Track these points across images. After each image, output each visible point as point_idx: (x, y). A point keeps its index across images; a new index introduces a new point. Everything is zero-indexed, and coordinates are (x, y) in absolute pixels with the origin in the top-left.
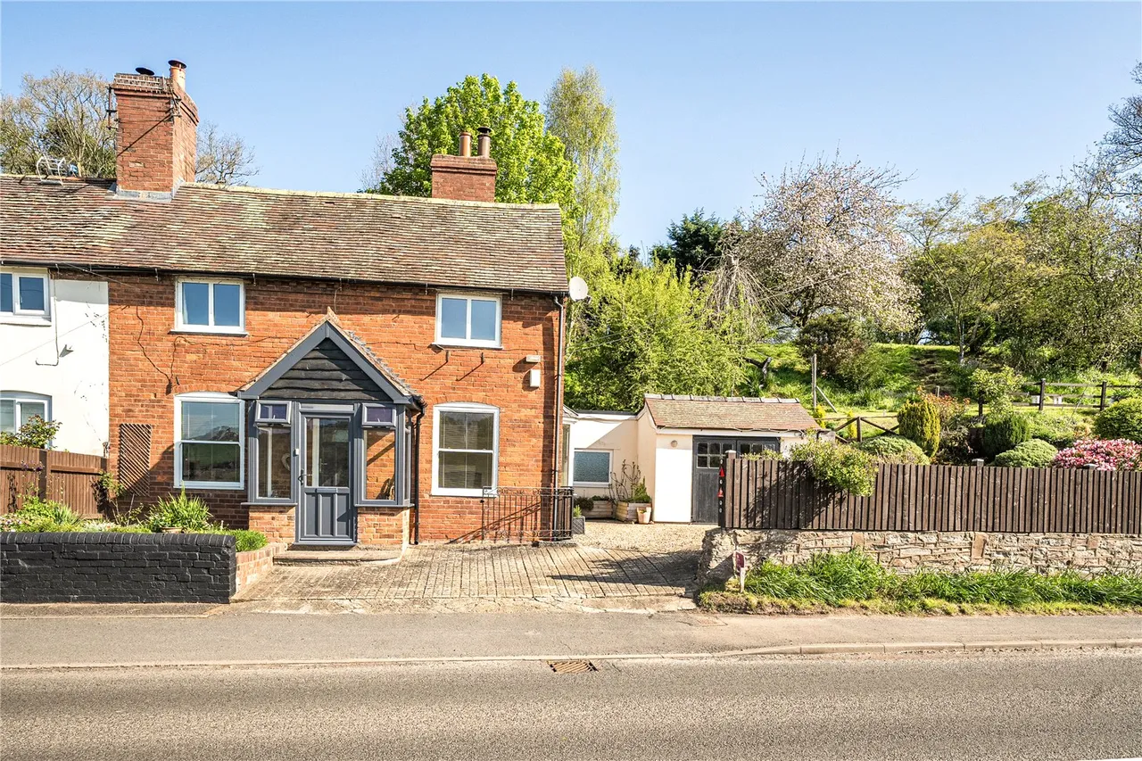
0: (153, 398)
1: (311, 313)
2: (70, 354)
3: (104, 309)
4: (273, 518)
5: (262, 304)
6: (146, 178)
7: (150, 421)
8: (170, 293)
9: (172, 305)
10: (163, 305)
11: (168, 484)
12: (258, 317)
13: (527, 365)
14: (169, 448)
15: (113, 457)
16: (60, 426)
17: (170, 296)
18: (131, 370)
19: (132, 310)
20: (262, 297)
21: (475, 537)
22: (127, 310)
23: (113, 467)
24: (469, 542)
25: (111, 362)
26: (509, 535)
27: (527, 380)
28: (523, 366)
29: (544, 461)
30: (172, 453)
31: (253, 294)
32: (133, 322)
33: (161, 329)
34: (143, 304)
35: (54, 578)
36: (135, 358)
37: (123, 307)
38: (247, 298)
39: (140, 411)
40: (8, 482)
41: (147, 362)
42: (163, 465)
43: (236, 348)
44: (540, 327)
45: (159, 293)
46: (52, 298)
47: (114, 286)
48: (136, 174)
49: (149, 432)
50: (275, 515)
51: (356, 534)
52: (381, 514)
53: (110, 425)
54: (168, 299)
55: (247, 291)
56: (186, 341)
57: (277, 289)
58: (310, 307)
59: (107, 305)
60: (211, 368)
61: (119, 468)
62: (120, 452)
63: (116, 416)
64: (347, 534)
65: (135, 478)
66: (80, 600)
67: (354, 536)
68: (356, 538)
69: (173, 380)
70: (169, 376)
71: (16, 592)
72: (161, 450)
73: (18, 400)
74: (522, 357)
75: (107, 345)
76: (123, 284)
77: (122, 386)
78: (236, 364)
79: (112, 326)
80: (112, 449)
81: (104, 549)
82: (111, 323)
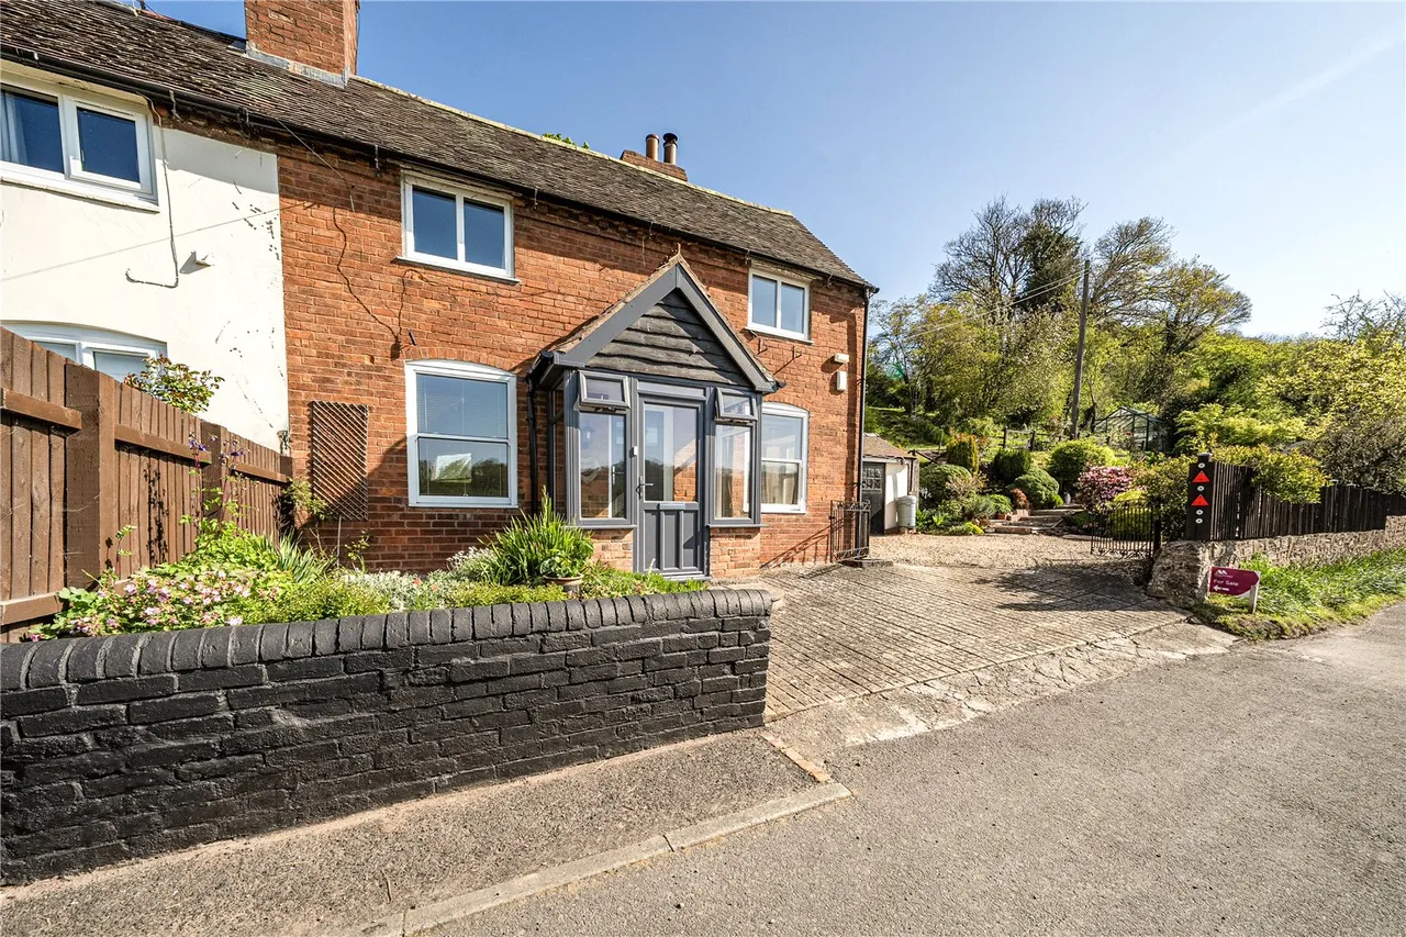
0: (367, 362)
1: (605, 266)
2: (205, 269)
3: (271, 202)
4: (604, 548)
5: (539, 241)
6: (299, 44)
7: (365, 400)
8: (392, 196)
9: (398, 218)
10: (381, 214)
11: (399, 501)
12: (533, 260)
13: (834, 366)
14: (398, 444)
15: (300, 456)
16: (220, 383)
17: (394, 202)
18: (326, 312)
19: (326, 212)
20: (538, 230)
21: (785, 560)
22: (314, 211)
23: (300, 472)
24: (779, 566)
25: (288, 295)
26: (815, 556)
27: (834, 382)
28: (831, 365)
29: (847, 473)
30: (404, 451)
31: (526, 223)
32: (328, 233)
33: (379, 253)
34: (346, 205)
35: (385, 740)
36: (333, 294)
37: (307, 204)
38: (517, 228)
39: (346, 383)
40: (145, 485)
41: (355, 306)
42: (389, 470)
43: (501, 300)
44: (845, 324)
45: (372, 192)
46: (159, 163)
47: (290, 164)
48: (280, 31)
49: (363, 416)
50: (608, 542)
51: (708, 564)
52: (737, 537)
53: (291, 403)
54: (390, 205)
55: (517, 217)
56: (422, 278)
57: (561, 223)
58: (604, 257)
59: (276, 197)
60: (463, 326)
61: (309, 474)
62: (312, 447)
63: (304, 387)
64: (696, 565)
65: (338, 492)
66: (458, 784)
67: (706, 567)
68: (708, 569)
69: (404, 339)
70: (396, 330)
71: (262, 802)
72: (385, 446)
73: (85, 344)
74: (830, 356)
75: (279, 264)
76: (307, 167)
77: (311, 338)
78: (503, 324)
79: (287, 234)
80: (296, 442)
81: (522, 649)
82: (285, 227)
